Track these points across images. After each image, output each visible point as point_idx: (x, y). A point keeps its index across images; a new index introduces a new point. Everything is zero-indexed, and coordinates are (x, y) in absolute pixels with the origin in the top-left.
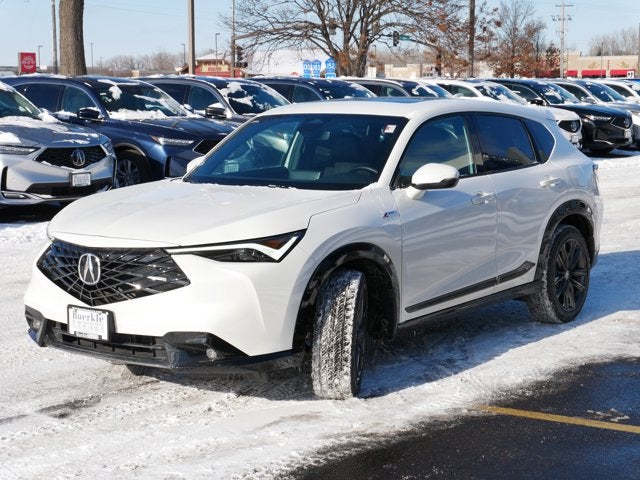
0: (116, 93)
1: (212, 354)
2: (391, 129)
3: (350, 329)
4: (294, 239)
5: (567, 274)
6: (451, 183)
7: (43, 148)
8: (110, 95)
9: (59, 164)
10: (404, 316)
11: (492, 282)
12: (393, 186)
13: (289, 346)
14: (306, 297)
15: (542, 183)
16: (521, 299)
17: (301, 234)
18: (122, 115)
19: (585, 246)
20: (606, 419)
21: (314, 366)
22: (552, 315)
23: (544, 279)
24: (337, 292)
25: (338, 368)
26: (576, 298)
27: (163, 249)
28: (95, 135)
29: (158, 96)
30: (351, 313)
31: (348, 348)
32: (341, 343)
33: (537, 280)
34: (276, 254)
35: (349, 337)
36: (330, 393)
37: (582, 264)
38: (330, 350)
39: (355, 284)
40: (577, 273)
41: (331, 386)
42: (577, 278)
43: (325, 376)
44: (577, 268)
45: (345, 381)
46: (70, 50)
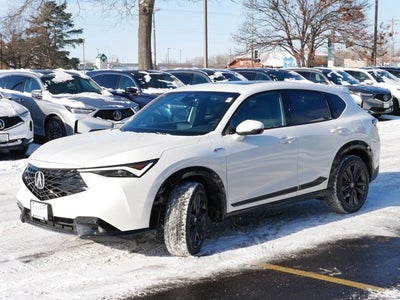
0: (148, 78)
1: (101, 230)
2: (229, 100)
3: (185, 217)
4: (151, 164)
5: (352, 185)
6: (259, 131)
7: (98, 110)
8: (144, 80)
9: (106, 119)
10: (230, 209)
11: (294, 189)
12: (224, 133)
13: (147, 226)
14: (157, 199)
15: (332, 131)
16: (320, 198)
17: (155, 161)
18: (150, 91)
19: (365, 167)
20: (327, 274)
21: (166, 237)
22: (341, 209)
23: (335, 187)
24: (180, 195)
25: (179, 239)
26: (359, 198)
27: (75, 170)
28: (128, 102)
29: (172, 80)
30: (186, 207)
31: (184, 227)
32: (180, 225)
33: (330, 188)
34: (138, 173)
35: (184, 221)
36: (177, 253)
37: (364, 179)
38: (173, 229)
39: (191, 190)
40: (359, 184)
41: (176, 249)
42: (360, 187)
43: (172, 243)
44: (360, 180)
45: (184, 247)
46: (144, 55)
